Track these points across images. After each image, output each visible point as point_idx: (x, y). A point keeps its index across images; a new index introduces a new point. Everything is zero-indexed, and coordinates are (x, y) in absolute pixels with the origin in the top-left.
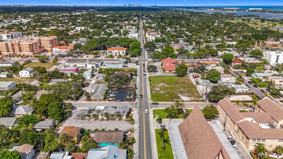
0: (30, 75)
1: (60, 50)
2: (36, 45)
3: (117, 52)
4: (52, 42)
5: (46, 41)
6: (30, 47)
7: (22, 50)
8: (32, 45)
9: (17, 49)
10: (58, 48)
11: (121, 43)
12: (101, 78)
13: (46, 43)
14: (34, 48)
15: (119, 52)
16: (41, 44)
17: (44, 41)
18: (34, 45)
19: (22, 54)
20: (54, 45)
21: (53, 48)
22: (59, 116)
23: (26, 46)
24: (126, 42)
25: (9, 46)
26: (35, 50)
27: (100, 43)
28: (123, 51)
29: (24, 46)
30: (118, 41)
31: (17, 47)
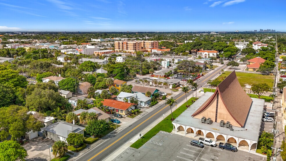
0: (123, 61)
1: (158, 51)
2: (139, 45)
3: (207, 53)
4: (153, 45)
5: (149, 44)
6: (134, 46)
7: (128, 48)
8: (136, 44)
9: (125, 47)
10: (156, 50)
11: (216, 47)
12: (175, 67)
13: (148, 45)
14: (137, 47)
15: (209, 54)
16: (144, 46)
17: (147, 44)
18: (137, 45)
19: (127, 51)
20: (154, 47)
21: (152, 50)
22: (120, 76)
23: (131, 45)
24: (221, 46)
25: (120, 44)
26: (137, 48)
27: (194, 46)
28: (213, 53)
29: (130, 45)
30: (212, 45)
31: (125, 46)
